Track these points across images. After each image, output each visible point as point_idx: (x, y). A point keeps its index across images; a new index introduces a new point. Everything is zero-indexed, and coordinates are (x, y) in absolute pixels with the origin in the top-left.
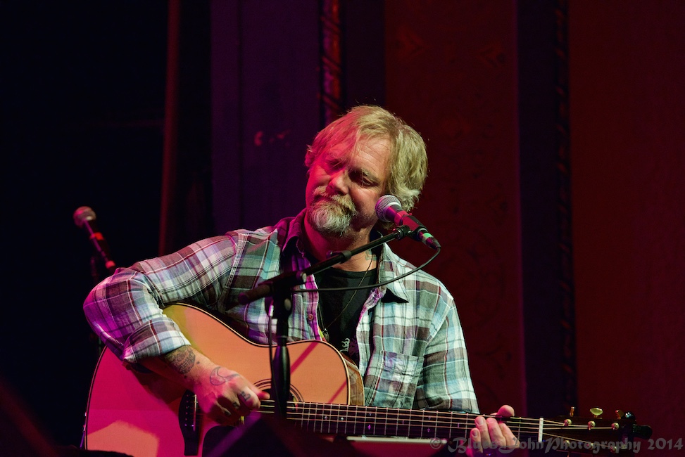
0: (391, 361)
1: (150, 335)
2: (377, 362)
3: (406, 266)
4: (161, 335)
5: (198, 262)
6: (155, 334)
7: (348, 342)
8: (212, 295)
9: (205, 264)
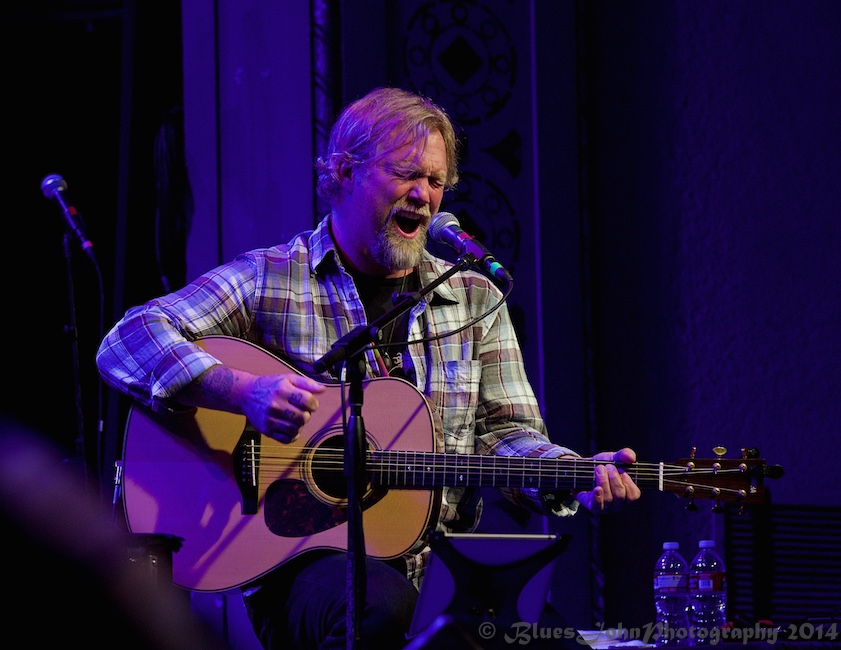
0: (452, 371)
1: (175, 362)
2: (438, 375)
3: (446, 265)
4: (188, 359)
5: (218, 287)
6: (180, 359)
7: (401, 357)
8: (241, 322)
9: (225, 288)
